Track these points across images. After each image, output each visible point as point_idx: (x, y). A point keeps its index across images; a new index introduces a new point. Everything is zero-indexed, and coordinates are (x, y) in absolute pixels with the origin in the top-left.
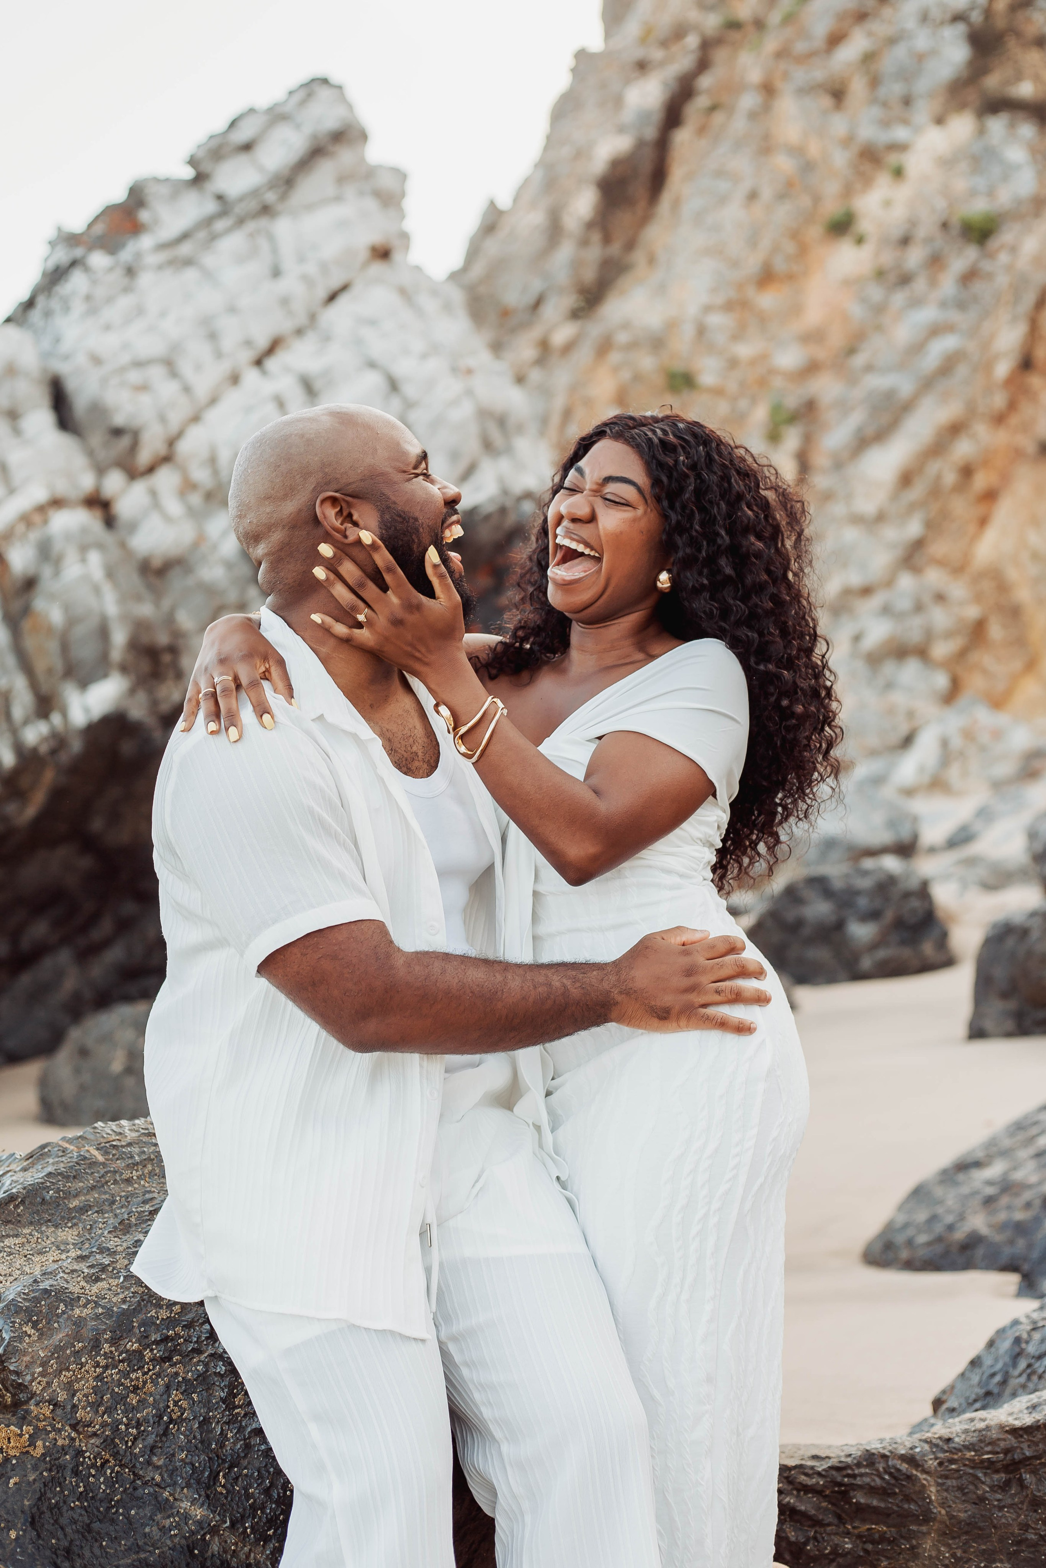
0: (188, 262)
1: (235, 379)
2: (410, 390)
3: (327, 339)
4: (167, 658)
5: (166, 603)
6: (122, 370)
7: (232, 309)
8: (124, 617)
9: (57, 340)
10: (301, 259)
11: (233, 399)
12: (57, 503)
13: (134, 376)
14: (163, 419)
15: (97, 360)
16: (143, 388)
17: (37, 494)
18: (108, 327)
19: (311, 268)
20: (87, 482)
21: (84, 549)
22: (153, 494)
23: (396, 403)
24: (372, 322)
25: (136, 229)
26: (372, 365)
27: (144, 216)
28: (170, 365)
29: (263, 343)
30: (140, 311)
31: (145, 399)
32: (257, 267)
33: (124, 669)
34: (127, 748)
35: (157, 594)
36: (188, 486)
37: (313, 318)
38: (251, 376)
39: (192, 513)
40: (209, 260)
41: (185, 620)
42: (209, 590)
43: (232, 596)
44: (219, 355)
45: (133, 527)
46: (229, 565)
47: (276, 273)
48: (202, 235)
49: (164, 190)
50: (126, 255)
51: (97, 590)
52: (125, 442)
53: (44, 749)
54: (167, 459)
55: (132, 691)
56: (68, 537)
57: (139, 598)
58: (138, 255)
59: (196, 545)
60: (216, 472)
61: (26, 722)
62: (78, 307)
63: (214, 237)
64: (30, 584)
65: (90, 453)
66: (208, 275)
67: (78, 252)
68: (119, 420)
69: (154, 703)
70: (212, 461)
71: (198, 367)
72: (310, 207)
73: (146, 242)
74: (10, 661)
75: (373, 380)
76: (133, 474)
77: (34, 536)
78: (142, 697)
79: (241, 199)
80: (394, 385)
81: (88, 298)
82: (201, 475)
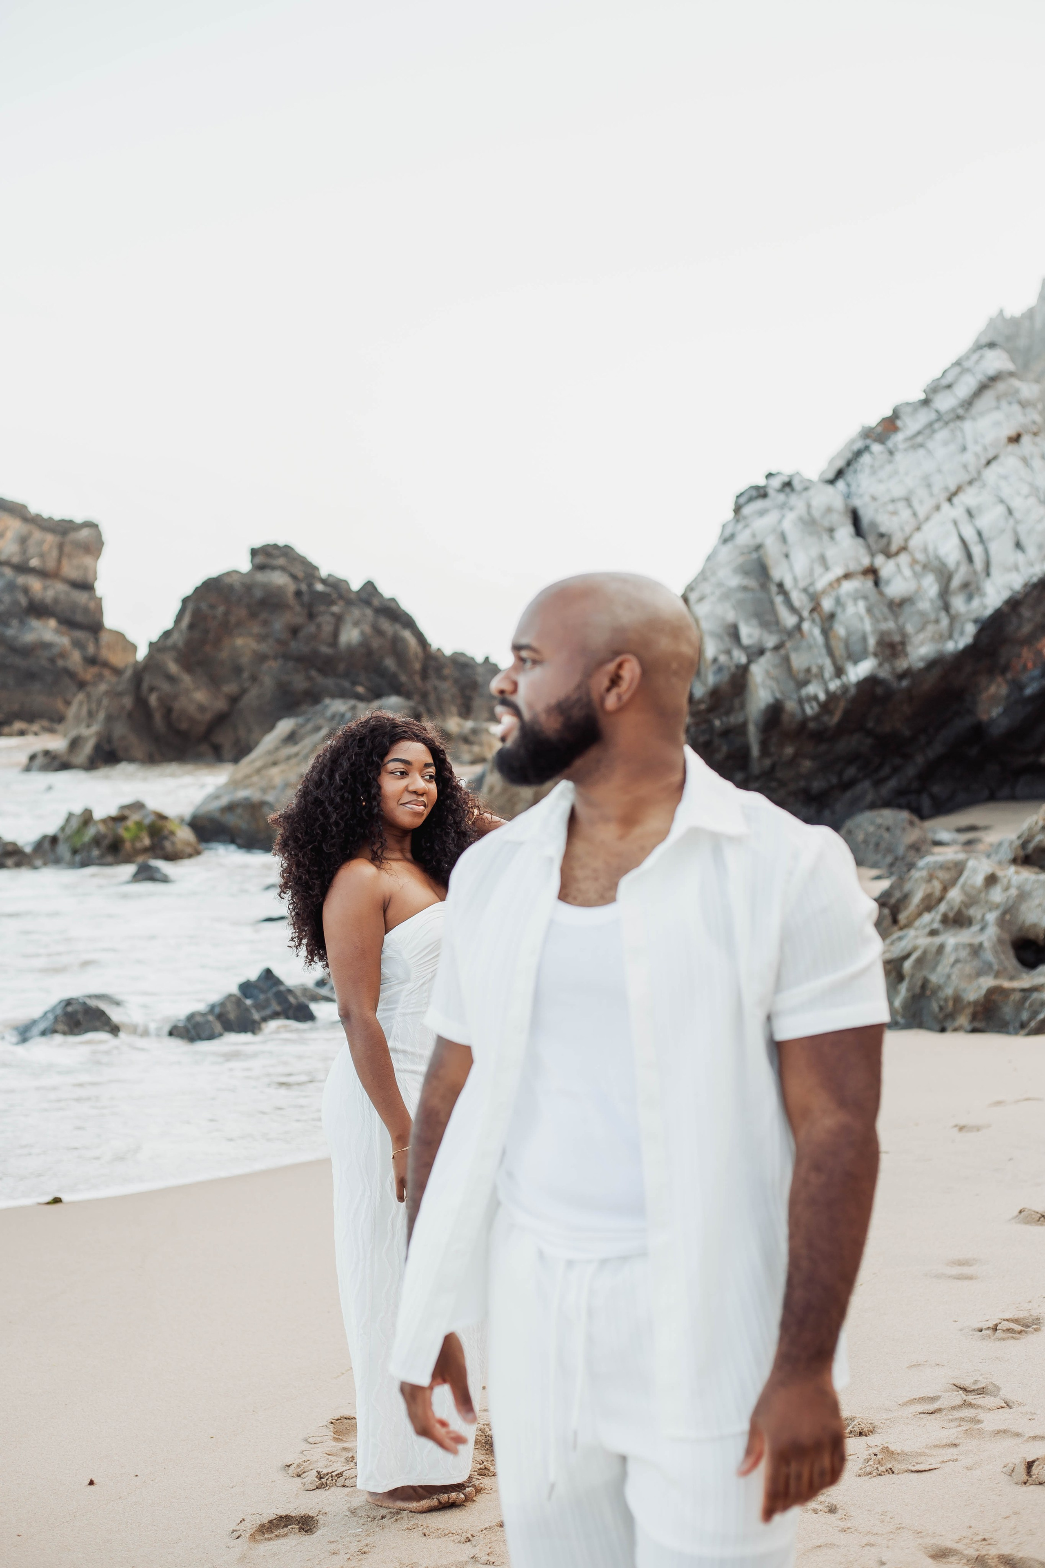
0: (921, 445)
1: (938, 508)
2: (1017, 515)
3: (984, 485)
4: (900, 648)
5: (901, 620)
6: (885, 504)
7: (939, 471)
8: (874, 632)
9: (858, 486)
10: (976, 442)
11: (937, 518)
12: (847, 576)
13: (891, 507)
14: (902, 529)
15: (874, 499)
16: (895, 513)
17: (839, 571)
18: (881, 481)
19: (978, 449)
20: (866, 561)
21: (855, 600)
22: (898, 566)
23: (1011, 522)
24: (1005, 478)
25: (896, 429)
26: (1002, 501)
27: (899, 423)
28: (908, 500)
29: (953, 488)
30: (896, 472)
31: (895, 519)
32: (953, 447)
33: (876, 655)
34: (879, 691)
35: (896, 615)
36: (914, 562)
37: (979, 473)
38: (946, 506)
39: (916, 575)
40: (930, 445)
41: (910, 628)
42: (922, 614)
43: (933, 617)
44: (932, 495)
45: (888, 582)
46: (932, 601)
47: (964, 449)
48: (927, 431)
49: (909, 409)
50: (890, 444)
51: (861, 619)
52: (884, 541)
53: (839, 692)
54: (904, 549)
55: (880, 665)
56: (848, 595)
57: (886, 619)
58: (895, 445)
59: (917, 591)
60: (928, 556)
61: (831, 679)
62: (867, 471)
63: (934, 431)
64: (832, 616)
65: (868, 547)
66: (929, 452)
67: (868, 442)
68: (883, 529)
69: (893, 669)
70: (925, 550)
71: (921, 502)
72: (982, 414)
73: (899, 438)
74: (824, 651)
75: (1001, 509)
76: (888, 555)
77: (834, 594)
78: (887, 666)
79: (947, 413)
80: (1010, 512)
81: (872, 467)
82: (920, 556)
